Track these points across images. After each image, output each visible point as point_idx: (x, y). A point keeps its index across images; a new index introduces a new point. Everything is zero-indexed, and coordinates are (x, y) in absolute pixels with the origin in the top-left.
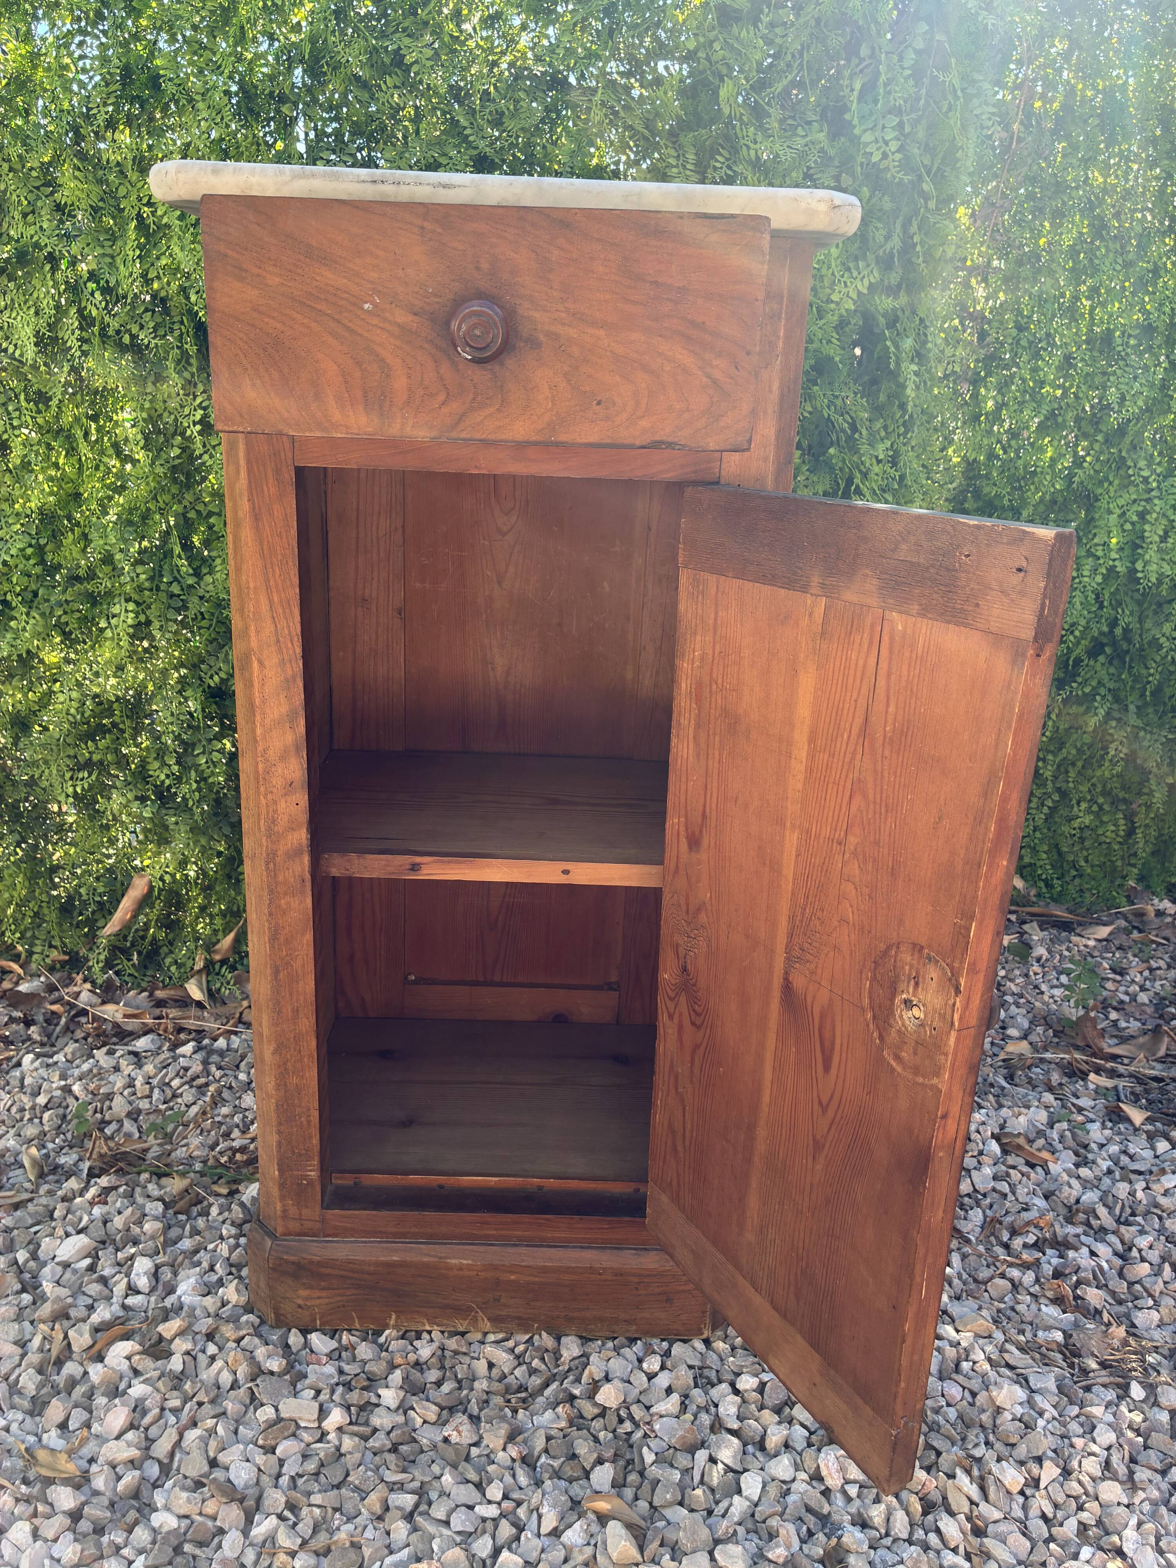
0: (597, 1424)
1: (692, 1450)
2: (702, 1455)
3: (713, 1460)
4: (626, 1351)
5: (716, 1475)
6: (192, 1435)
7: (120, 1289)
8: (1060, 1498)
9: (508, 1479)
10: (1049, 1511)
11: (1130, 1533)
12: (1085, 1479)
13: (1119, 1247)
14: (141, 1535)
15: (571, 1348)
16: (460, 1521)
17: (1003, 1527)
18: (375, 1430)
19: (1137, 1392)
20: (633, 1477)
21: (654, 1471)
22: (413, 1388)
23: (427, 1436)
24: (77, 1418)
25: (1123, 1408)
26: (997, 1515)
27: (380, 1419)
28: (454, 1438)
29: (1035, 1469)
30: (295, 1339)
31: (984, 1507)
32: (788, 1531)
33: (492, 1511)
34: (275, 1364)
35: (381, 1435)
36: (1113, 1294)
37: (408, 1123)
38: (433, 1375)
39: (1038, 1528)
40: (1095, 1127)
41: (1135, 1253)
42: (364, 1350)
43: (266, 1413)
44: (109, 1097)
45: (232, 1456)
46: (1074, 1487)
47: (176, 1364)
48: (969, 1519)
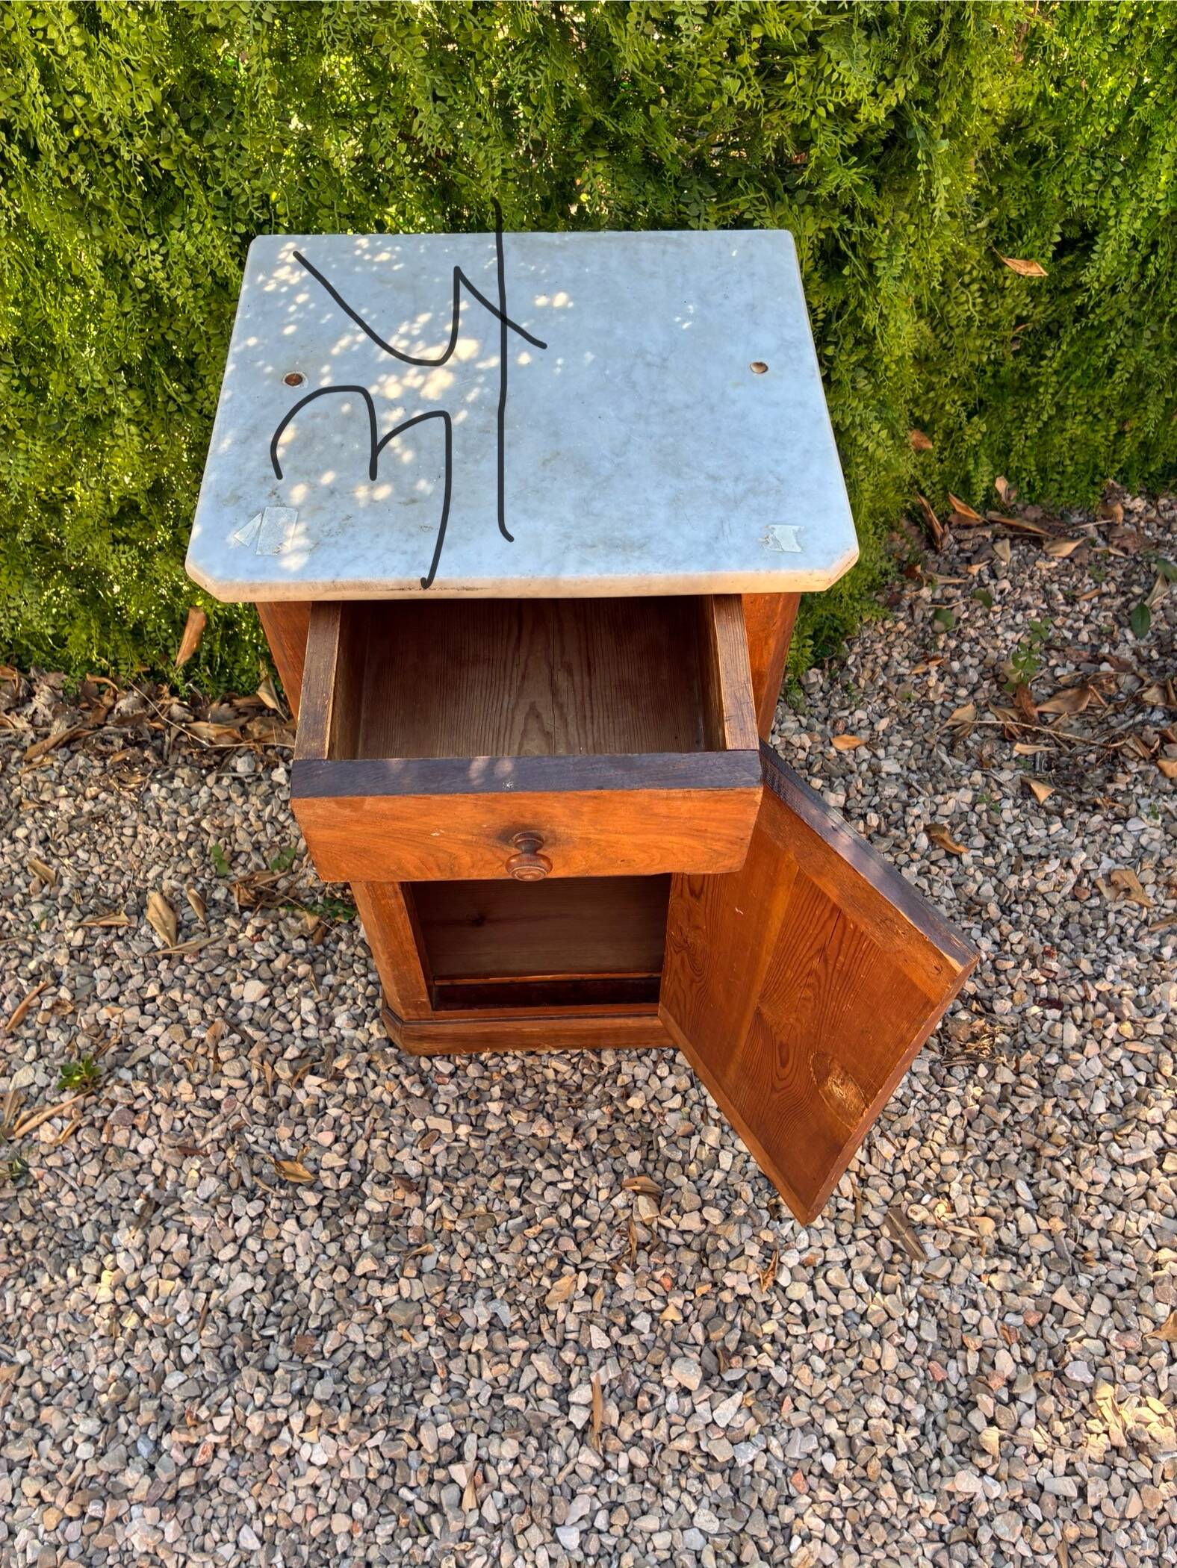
0: (628, 1119)
1: (688, 1136)
2: (695, 1139)
3: (702, 1143)
4: (645, 1059)
5: (704, 1153)
6: (376, 1143)
7: (297, 1025)
8: (917, 1159)
9: (576, 1163)
10: (908, 1167)
11: (955, 1185)
12: (935, 1146)
13: (998, 938)
14: (362, 1217)
15: (609, 1059)
16: (551, 1196)
17: (878, 1182)
18: (489, 1132)
19: (982, 1071)
20: (653, 1156)
21: (665, 1152)
22: (509, 1096)
23: (522, 1131)
24: (299, 1131)
25: (970, 1087)
26: (875, 1172)
27: (492, 1124)
28: (540, 1134)
29: (903, 1142)
30: (425, 1064)
31: (868, 1166)
32: (747, 1192)
33: (568, 1186)
34: (417, 1091)
35: (493, 1136)
36: (984, 982)
37: (479, 921)
38: (519, 1084)
39: (900, 1180)
40: (1008, 804)
41: (1007, 947)
42: (473, 1071)
43: (418, 1125)
44: (232, 829)
45: (404, 1156)
46: (927, 1152)
47: (352, 1089)
48: (858, 1175)
